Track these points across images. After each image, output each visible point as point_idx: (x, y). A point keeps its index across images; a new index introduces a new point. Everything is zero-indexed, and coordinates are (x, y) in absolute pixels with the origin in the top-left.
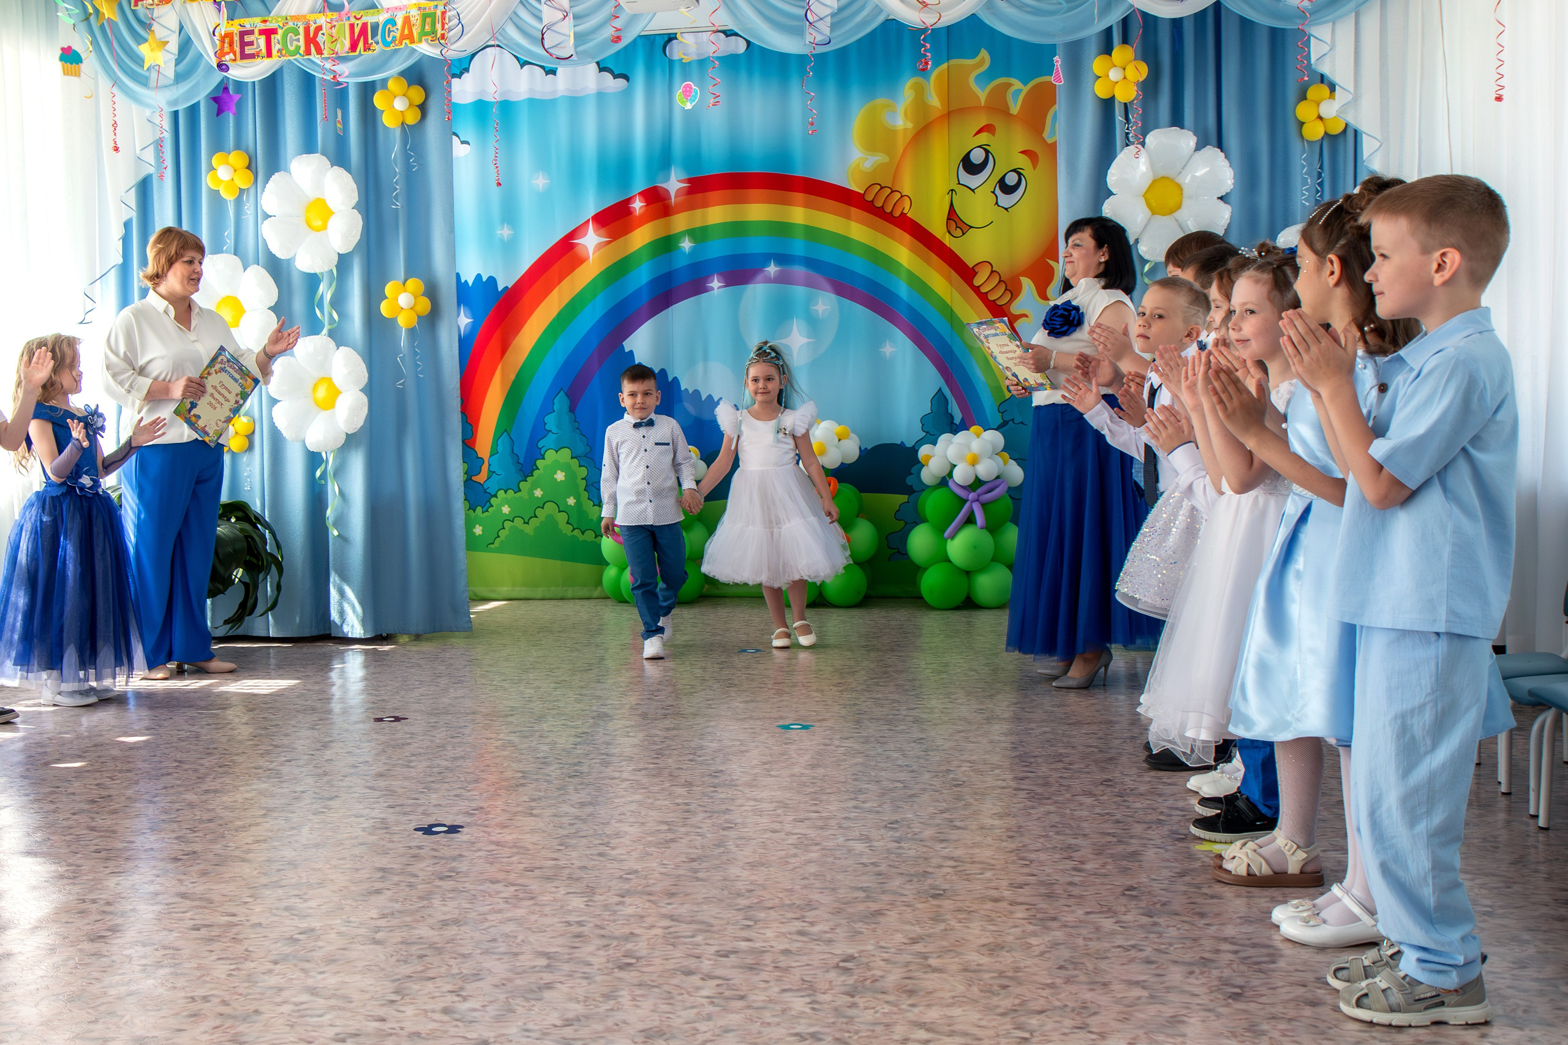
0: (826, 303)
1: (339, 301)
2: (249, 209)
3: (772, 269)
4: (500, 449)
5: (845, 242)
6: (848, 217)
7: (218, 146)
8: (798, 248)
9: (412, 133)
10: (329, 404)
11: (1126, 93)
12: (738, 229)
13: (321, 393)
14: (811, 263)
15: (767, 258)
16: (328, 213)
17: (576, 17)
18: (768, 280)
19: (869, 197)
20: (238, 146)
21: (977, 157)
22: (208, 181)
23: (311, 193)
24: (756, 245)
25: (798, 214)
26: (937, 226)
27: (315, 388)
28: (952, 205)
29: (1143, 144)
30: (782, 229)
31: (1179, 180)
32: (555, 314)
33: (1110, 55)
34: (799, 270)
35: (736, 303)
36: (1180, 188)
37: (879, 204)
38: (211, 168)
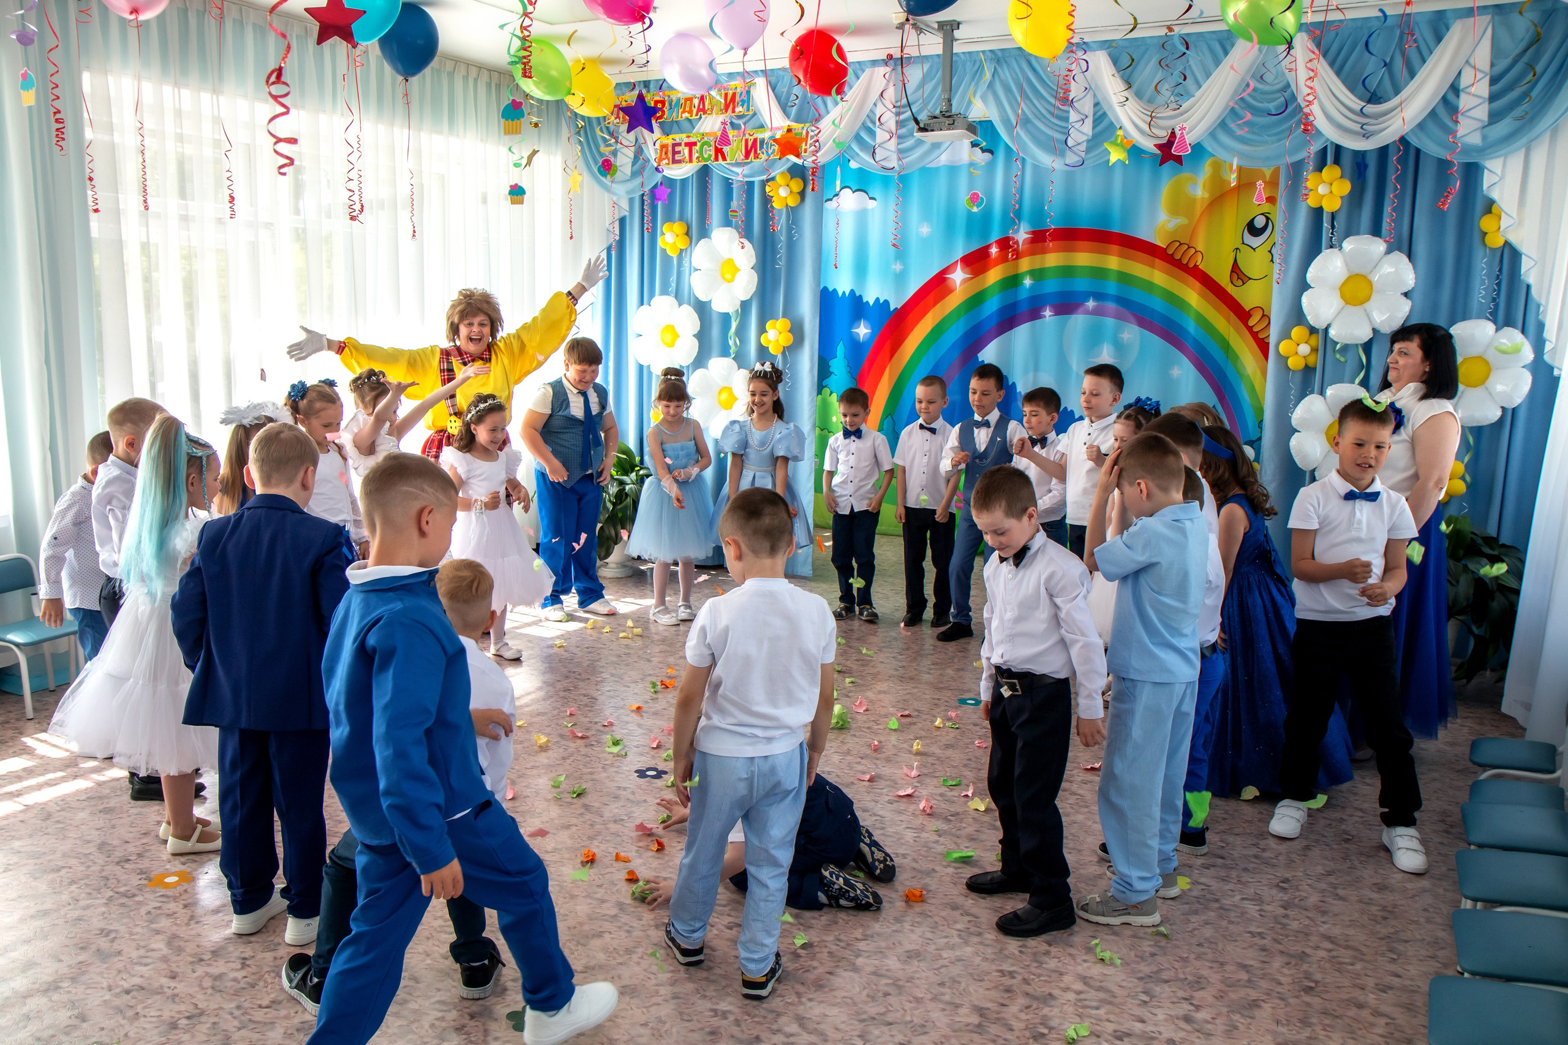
0: (1132, 333)
1: (741, 332)
2: (686, 263)
3: (1091, 304)
4: (885, 427)
5: (1149, 286)
6: (1152, 266)
7: (669, 218)
8: (1111, 288)
9: (793, 213)
10: (729, 405)
11: (1331, 205)
12: (1067, 271)
13: (724, 396)
14: (1122, 301)
15: (1087, 295)
16: (737, 270)
17: (900, 137)
18: (1087, 312)
19: (1170, 252)
20: (681, 219)
21: (1260, 222)
22: (660, 243)
23: (726, 256)
24: (1081, 285)
25: (1113, 262)
26: (1222, 277)
27: (720, 392)
28: (1235, 260)
29: (1341, 248)
30: (1099, 273)
31: (1370, 277)
32: (929, 329)
33: (1321, 171)
34: (1111, 305)
35: (1061, 331)
36: (1370, 283)
37: (1178, 257)
38: (663, 234)
